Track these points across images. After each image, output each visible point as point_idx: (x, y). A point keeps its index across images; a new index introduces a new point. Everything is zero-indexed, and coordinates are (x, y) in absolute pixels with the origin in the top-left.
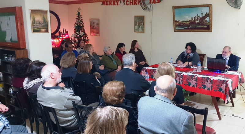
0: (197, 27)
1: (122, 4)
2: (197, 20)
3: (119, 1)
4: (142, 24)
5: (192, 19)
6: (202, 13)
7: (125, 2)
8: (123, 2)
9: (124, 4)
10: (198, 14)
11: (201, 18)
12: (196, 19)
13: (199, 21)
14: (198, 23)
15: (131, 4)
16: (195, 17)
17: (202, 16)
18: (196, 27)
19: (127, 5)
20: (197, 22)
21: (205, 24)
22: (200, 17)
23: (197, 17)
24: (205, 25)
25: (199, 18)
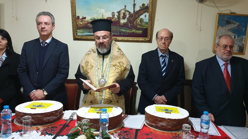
0: (123, 32)
2: (124, 18)
5: (113, 15)
6: (134, 5)
10: (125, 6)
11: (131, 15)
12: (122, 15)
13: (128, 19)
14: (125, 25)
16: (119, 12)
17: (134, 11)
18: (120, 32)
20: (123, 21)
21: (138, 27)
22: (130, 12)
23: (123, 11)
24: (138, 29)
25: (127, 13)
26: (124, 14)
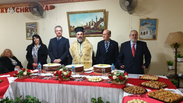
0: (92, 32)
1: (12, 11)
2: (92, 25)
3: (8, 9)
4: (35, 30)
5: (87, 24)
6: (97, 19)
7: (15, 10)
8: (12, 9)
9: (14, 11)
10: (92, 19)
11: (95, 24)
12: (91, 24)
13: (94, 26)
14: (93, 29)
15: (22, 11)
17: (97, 21)
19: (18, 12)
20: (92, 27)
21: (99, 29)
22: (95, 22)
23: (91, 22)
24: (100, 30)
25: (94, 23)
26: (92, 23)
